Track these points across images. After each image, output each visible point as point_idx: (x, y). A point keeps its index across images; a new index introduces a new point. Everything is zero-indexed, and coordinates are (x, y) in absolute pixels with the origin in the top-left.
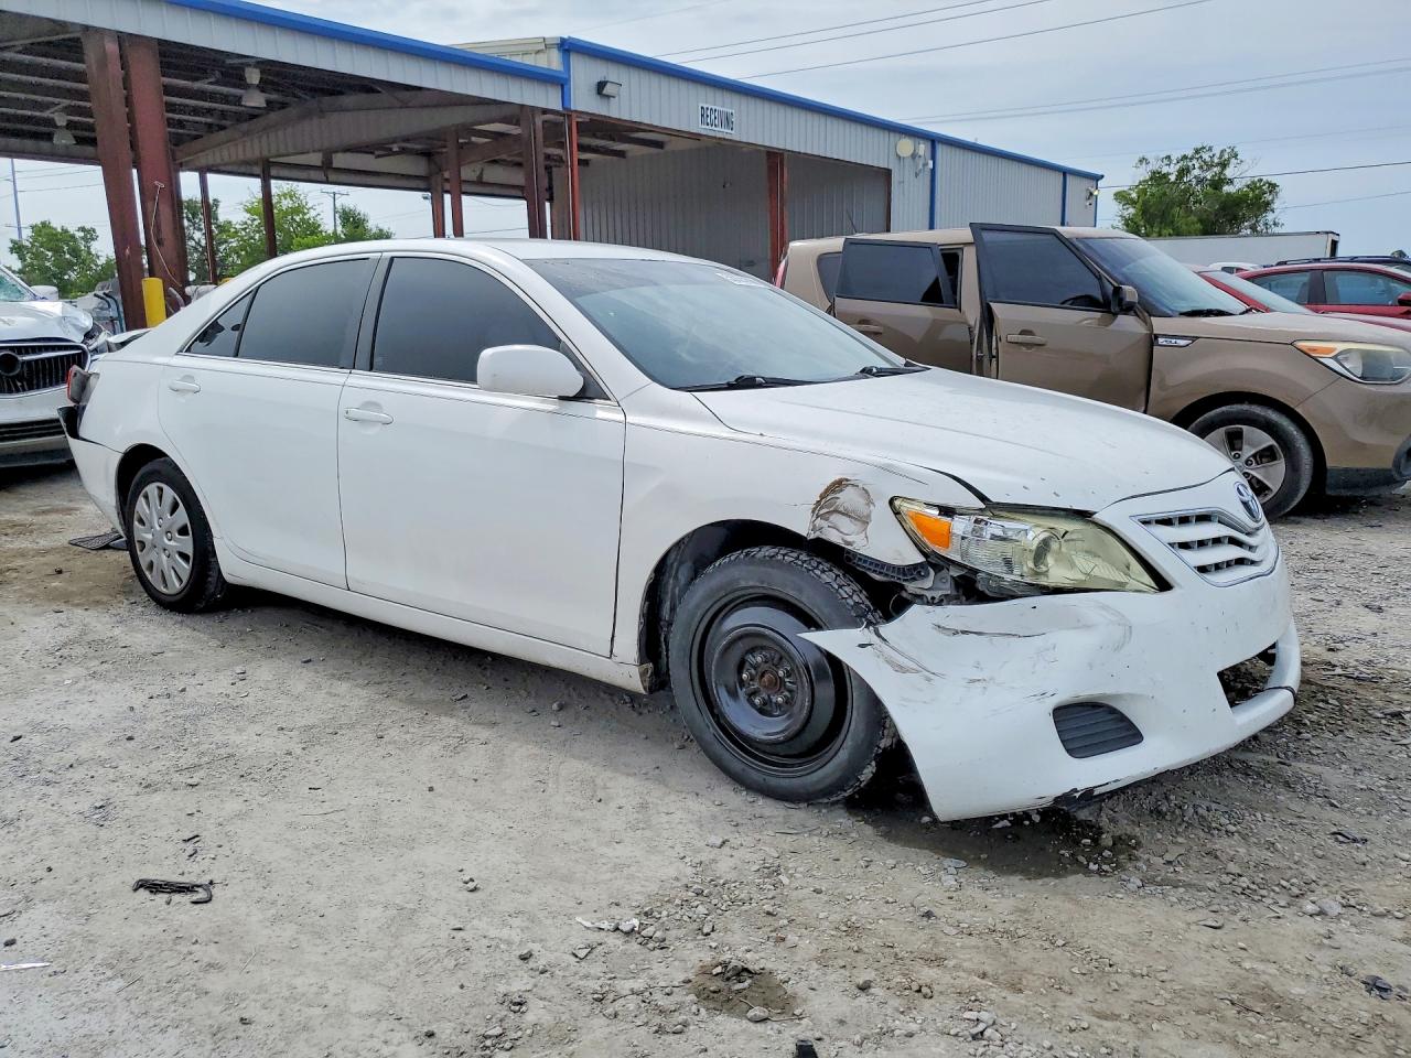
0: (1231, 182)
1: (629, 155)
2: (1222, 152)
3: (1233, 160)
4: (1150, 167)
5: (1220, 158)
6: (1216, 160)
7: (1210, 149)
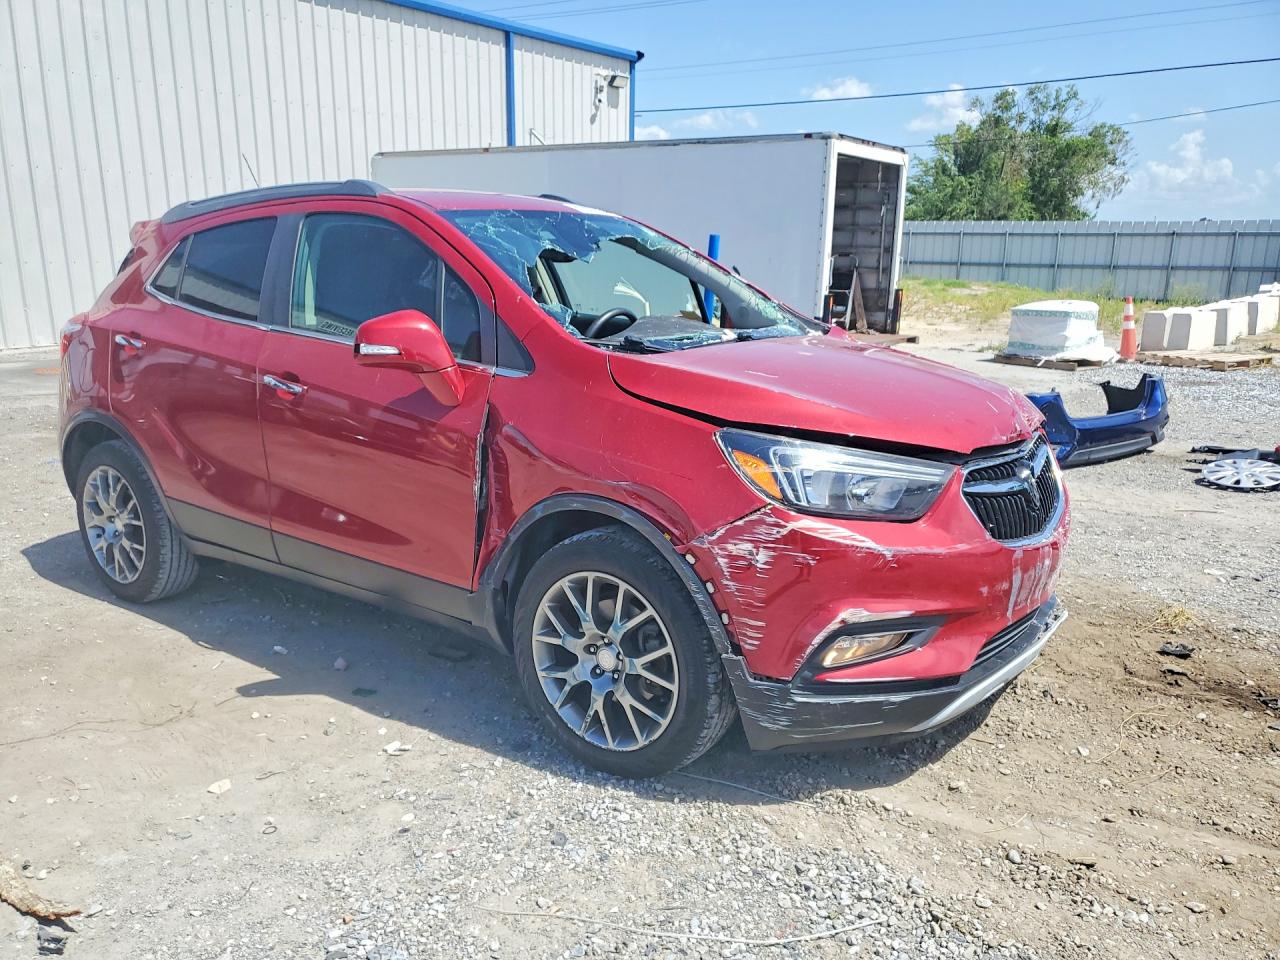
0: (1068, 128)
3: (1072, 103)
5: (1057, 98)
6: (1053, 103)
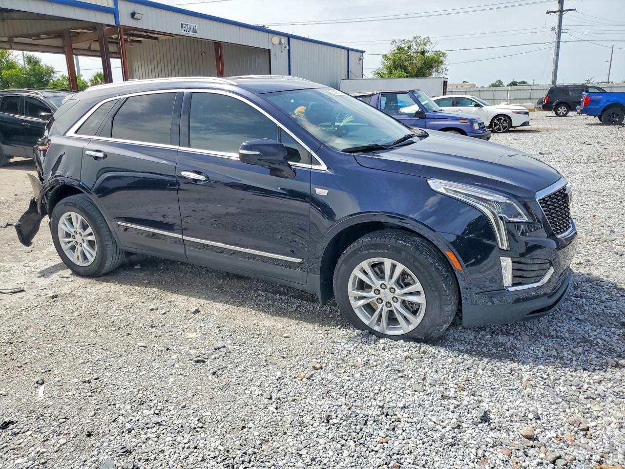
0: (428, 52)
1: (160, 39)
2: (425, 39)
3: (429, 43)
4: (397, 44)
5: (424, 41)
6: (422, 42)
7: (420, 37)
